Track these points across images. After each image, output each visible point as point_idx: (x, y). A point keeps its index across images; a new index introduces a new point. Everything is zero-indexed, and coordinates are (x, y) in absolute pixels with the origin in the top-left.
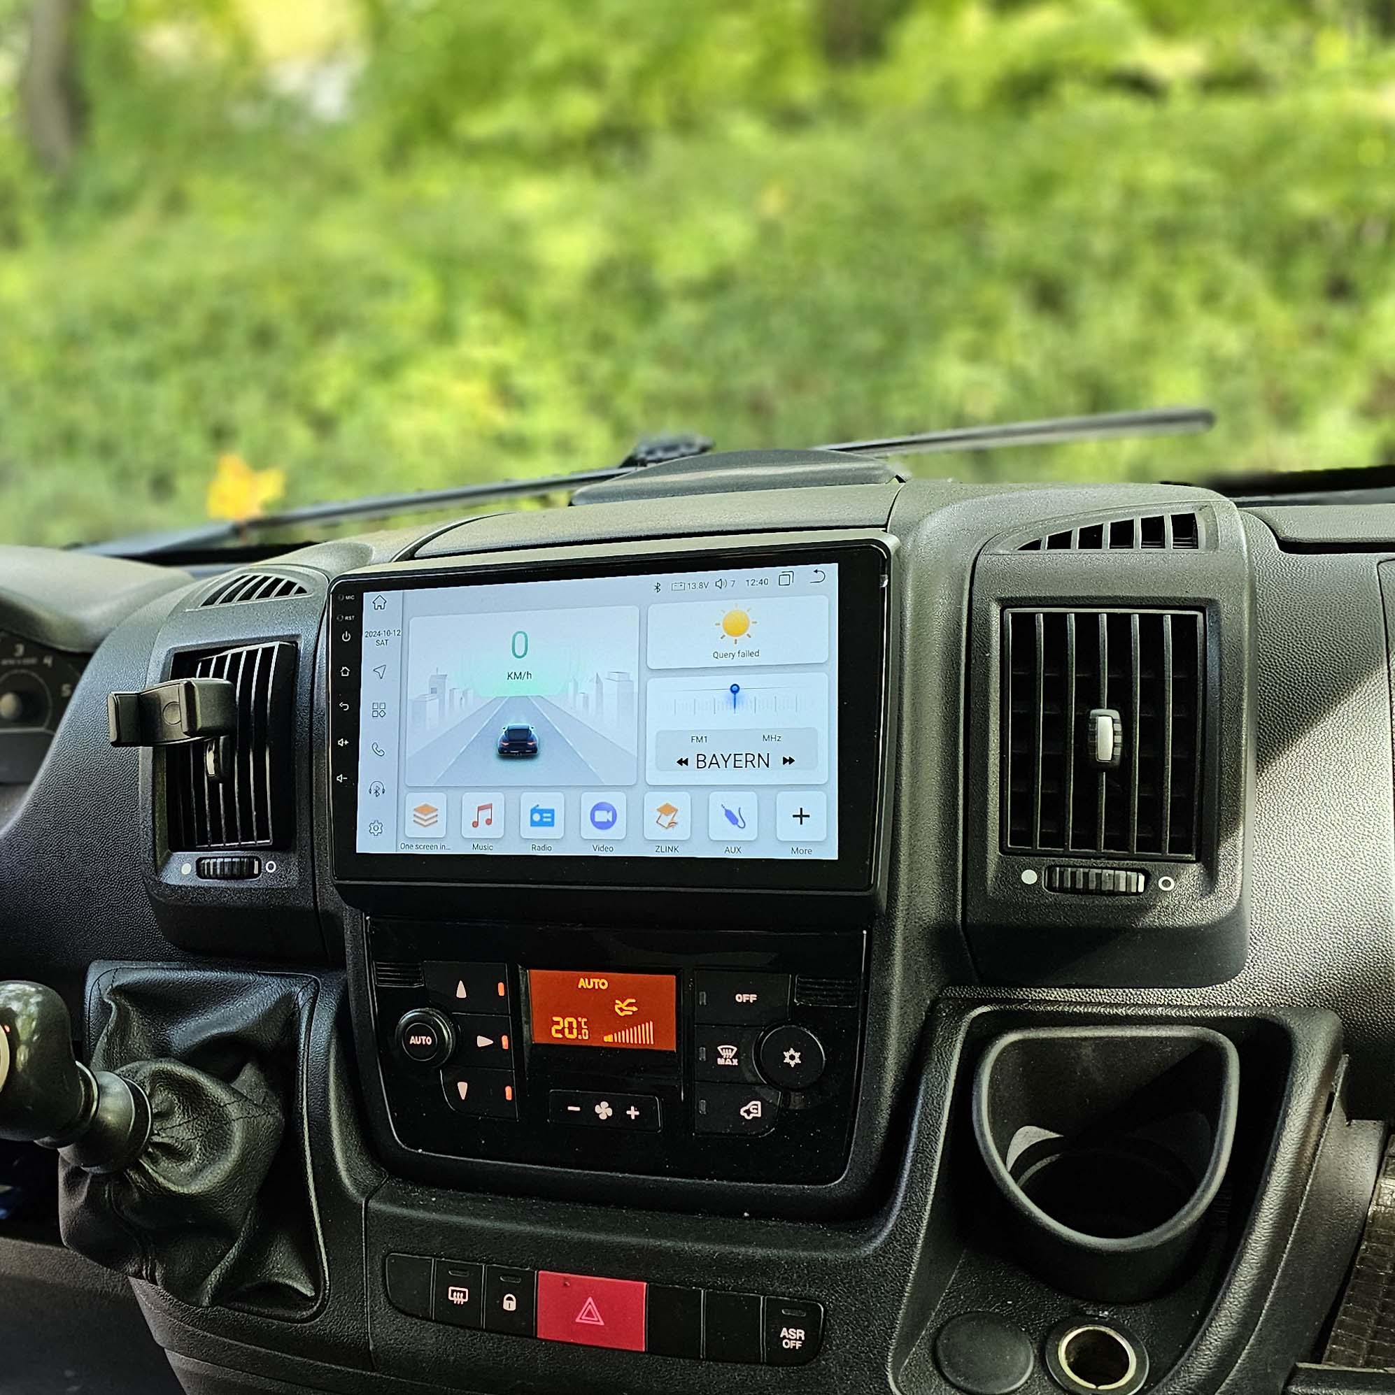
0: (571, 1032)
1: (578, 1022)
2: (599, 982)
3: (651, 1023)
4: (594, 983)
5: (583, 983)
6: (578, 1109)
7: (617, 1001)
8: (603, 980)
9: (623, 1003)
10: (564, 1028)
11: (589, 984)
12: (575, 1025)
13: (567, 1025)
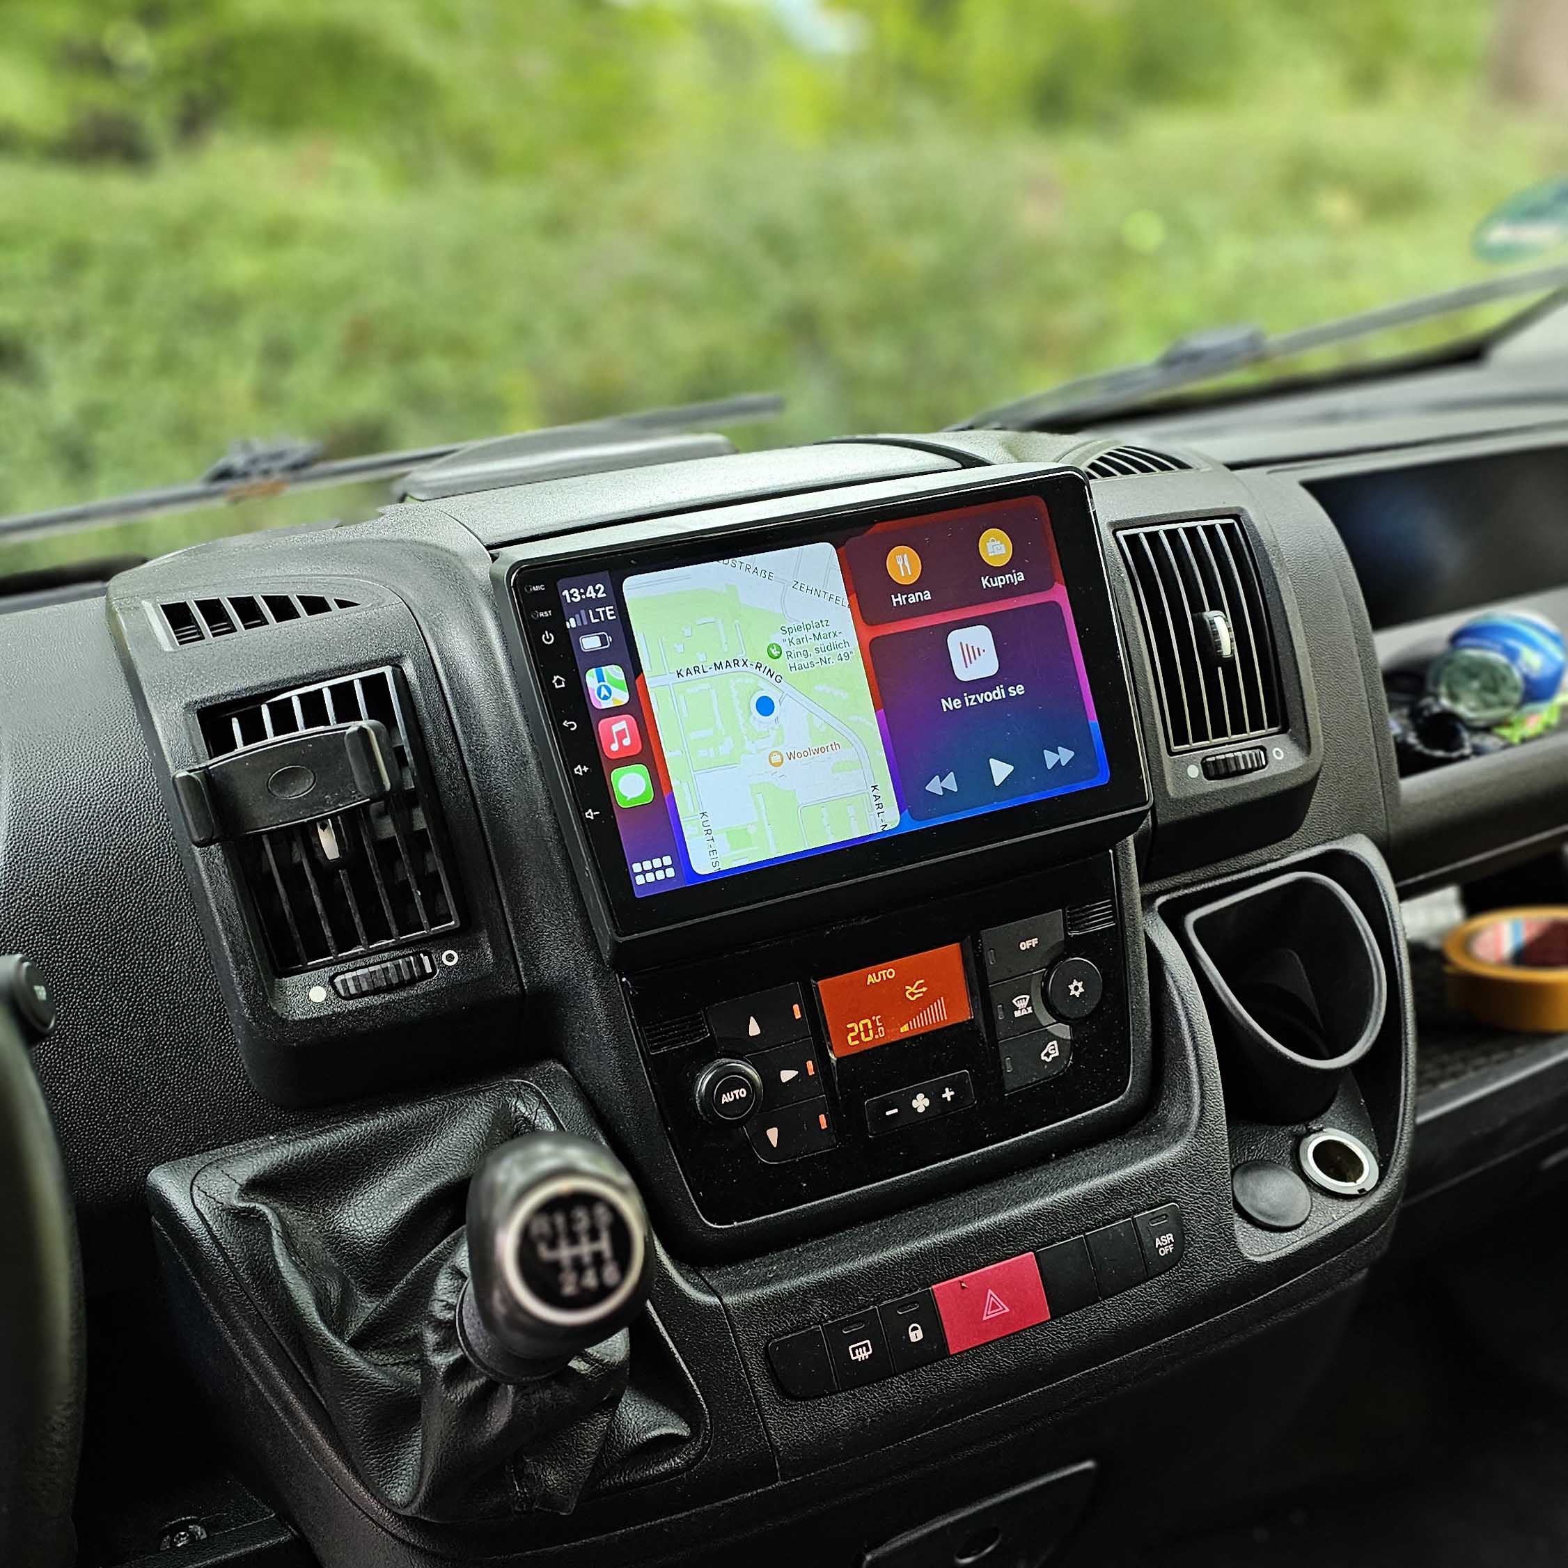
0: (867, 1035)
1: (872, 1021)
2: (887, 972)
3: (942, 998)
4: (882, 975)
5: (871, 979)
6: (896, 1111)
7: (907, 987)
8: (890, 970)
9: (912, 987)
10: (860, 1032)
11: (877, 978)
12: (870, 1026)
13: (862, 1029)
